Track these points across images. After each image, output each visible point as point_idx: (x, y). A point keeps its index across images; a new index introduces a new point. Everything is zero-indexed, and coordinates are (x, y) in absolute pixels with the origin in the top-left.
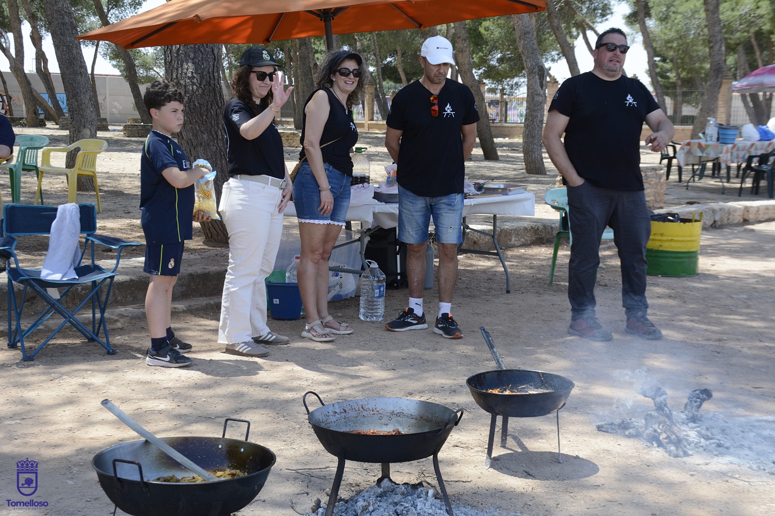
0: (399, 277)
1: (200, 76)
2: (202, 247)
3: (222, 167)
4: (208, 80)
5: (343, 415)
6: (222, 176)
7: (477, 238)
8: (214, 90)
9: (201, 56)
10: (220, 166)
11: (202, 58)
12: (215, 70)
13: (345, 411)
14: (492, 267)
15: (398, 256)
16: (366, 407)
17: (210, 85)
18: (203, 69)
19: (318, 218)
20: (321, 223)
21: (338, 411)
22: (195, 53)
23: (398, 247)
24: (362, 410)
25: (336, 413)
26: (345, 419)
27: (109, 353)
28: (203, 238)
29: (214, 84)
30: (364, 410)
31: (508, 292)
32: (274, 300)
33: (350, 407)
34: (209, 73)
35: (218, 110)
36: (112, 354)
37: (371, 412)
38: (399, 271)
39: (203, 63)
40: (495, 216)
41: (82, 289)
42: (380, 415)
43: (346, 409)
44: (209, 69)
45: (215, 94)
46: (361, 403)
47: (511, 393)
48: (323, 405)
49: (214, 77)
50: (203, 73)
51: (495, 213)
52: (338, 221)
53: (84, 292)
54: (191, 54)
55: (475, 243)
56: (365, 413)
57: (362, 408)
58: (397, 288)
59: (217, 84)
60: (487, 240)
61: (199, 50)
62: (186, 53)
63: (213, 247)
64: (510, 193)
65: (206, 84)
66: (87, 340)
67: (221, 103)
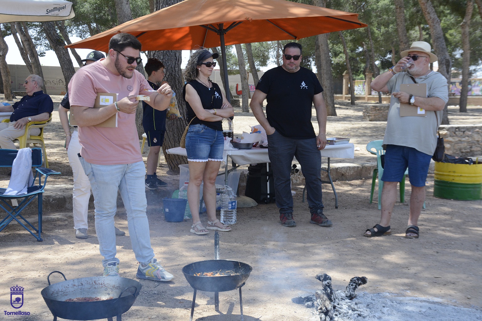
0: (268, 196)
1: (166, 70)
2: (166, 175)
3: (177, 125)
4: (171, 72)
5: (80, 287)
6: (177, 131)
7: (344, 172)
8: (175, 78)
9: (167, 58)
10: (176, 125)
11: (168, 59)
12: (176, 66)
13: (82, 284)
14: (348, 191)
15: (268, 183)
16: (98, 282)
17: (172, 75)
18: (168, 66)
19: (198, 158)
20: (201, 162)
21: (76, 284)
22: (163, 56)
23: (268, 177)
24: (94, 284)
25: (74, 285)
26: (81, 289)
27: (38, 241)
28: (168, 169)
29: (175, 75)
30: (96, 284)
31: (336, 208)
32: (166, 209)
33: (86, 282)
34: (172, 68)
35: (177, 91)
36: (40, 241)
37: (101, 286)
38: (268, 192)
39: (168, 62)
40: (329, 158)
41: (53, 200)
42: (106, 288)
43: (83, 283)
44: (172, 65)
45: (175, 81)
46: (94, 280)
47: (220, 276)
48: (66, 280)
49: (175, 70)
50: (168, 68)
51: (329, 156)
52: (217, 158)
53: (54, 202)
54: (161, 56)
55: (343, 175)
56: (96, 286)
57: (95, 282)
58: (266, 203)
59: (177, 74)
60: (351, 173)
61: (166, 54)
62: (158, 56)
63: (171, 175)
64: (335, 143)
65: (169, 75)
66: (36, 232)
67: (179, 86)
